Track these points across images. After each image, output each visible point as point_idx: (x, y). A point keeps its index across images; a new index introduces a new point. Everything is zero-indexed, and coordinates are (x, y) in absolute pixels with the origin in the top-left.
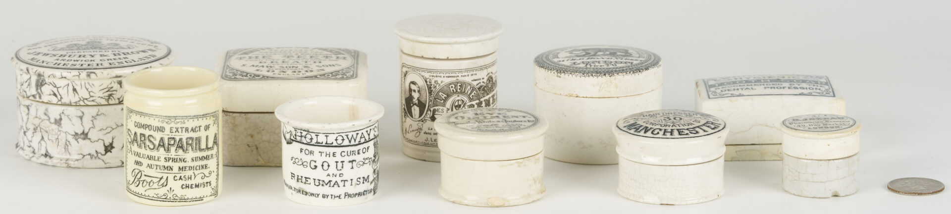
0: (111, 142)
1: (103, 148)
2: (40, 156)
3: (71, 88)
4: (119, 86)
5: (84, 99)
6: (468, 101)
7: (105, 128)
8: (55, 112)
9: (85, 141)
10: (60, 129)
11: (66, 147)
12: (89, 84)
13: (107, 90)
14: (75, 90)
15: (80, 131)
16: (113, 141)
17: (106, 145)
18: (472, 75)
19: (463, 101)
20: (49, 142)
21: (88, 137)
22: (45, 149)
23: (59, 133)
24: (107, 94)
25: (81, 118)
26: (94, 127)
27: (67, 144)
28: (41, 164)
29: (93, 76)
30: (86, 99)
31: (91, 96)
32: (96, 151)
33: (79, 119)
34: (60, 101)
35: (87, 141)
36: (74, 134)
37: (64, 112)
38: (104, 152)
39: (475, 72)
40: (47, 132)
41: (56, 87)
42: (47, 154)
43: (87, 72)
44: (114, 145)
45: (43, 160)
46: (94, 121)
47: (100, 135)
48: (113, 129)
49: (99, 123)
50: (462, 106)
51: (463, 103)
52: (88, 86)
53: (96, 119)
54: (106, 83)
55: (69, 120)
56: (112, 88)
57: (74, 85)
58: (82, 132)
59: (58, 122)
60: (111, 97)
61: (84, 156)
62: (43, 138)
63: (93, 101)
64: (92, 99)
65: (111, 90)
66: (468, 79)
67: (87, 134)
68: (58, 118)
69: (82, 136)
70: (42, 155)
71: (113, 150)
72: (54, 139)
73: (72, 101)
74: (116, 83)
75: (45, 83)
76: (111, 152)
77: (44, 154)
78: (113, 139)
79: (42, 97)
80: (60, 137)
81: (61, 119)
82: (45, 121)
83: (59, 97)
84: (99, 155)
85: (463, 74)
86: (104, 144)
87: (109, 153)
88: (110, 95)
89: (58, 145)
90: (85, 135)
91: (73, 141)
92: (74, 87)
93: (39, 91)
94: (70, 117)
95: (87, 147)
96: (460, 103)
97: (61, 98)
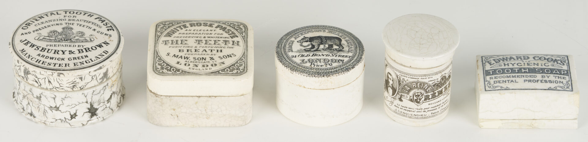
0: (75, 112)
1: (70, 116)
2: (27, 113)
3: (47, 80)
4: (80, 80)
5: (56, 87)
6: (425, 93)
7: (70, 105)
8: (37, 92)
9: (57, 112)
10: (40, 102)
11: (45, 113)
12: (59, 79)
13: (72, 83)
14: (49, 82)
15: (54, 106)
16: (76, 112)
17: (72, 114)
18: (429, 78)
19: (421, 93)
20: (33, 107)
21: (59, 110)
22: (31, 110)
23: (39, 104)
24: (72, 85)
25: (54, 99)
26: (63, 104)
27: (45, 112)
28: (28, 119)
29: (61, 75)
30: (58, 88)
31: (61, 86)
32: (65, 118)
33: (53, 99)
34: (40, 86)
35: (58, 112)
36: (49, 107)
37: (43, 93)
38: (70, 119)
39: (431, 76)
40: (32, 101)
41: (37, 77)
42: (32, 113)
43: (58, 73)
44: (77, 114)
45: (29, 116)
46: (63, 101)
47: (68, 109)
48: (76, 105)
49: (66, 102)
50: (420, 96)
51: (421, 94)
52: (58, 80)
53: (64, 100)
54: (71, 79)
55: (46, 98)
56: (75, 81)
57: (49, 79)
58: (55, 106)
59: (39, 98)
60: (75, 87)
61: (57, 120)
62: (29, 103)
63: (62, 89)
64: (61, 88)
65: (75, 83)
66: (426, 81)
67: (58, 108)
68: (39, 96)
69: (55, 109)
70: (29, 113)
71: (76, 117)
72: (36, 106)
73: (48, 88)
74: (78, 79)
75: (30, 74)
76: (75, 118)
77: (30, 113)
78: (76, 111)
79: (28, 80)
80: (40, 107)
81: (41, 97)
82: (30, 95)
83: (39, 84)
84: (67, 120)
85: (423, 78)
86: (70, 114)
87: (74, 119)
88: (74, 86)
89: (39, 111)
90: (57, 108)
91: (49, 111)
92: (49, 80)
93: (26, 76)
94: (47, 97)
95: (58, 115)
96: (419, 94)
97: (41, 85)
